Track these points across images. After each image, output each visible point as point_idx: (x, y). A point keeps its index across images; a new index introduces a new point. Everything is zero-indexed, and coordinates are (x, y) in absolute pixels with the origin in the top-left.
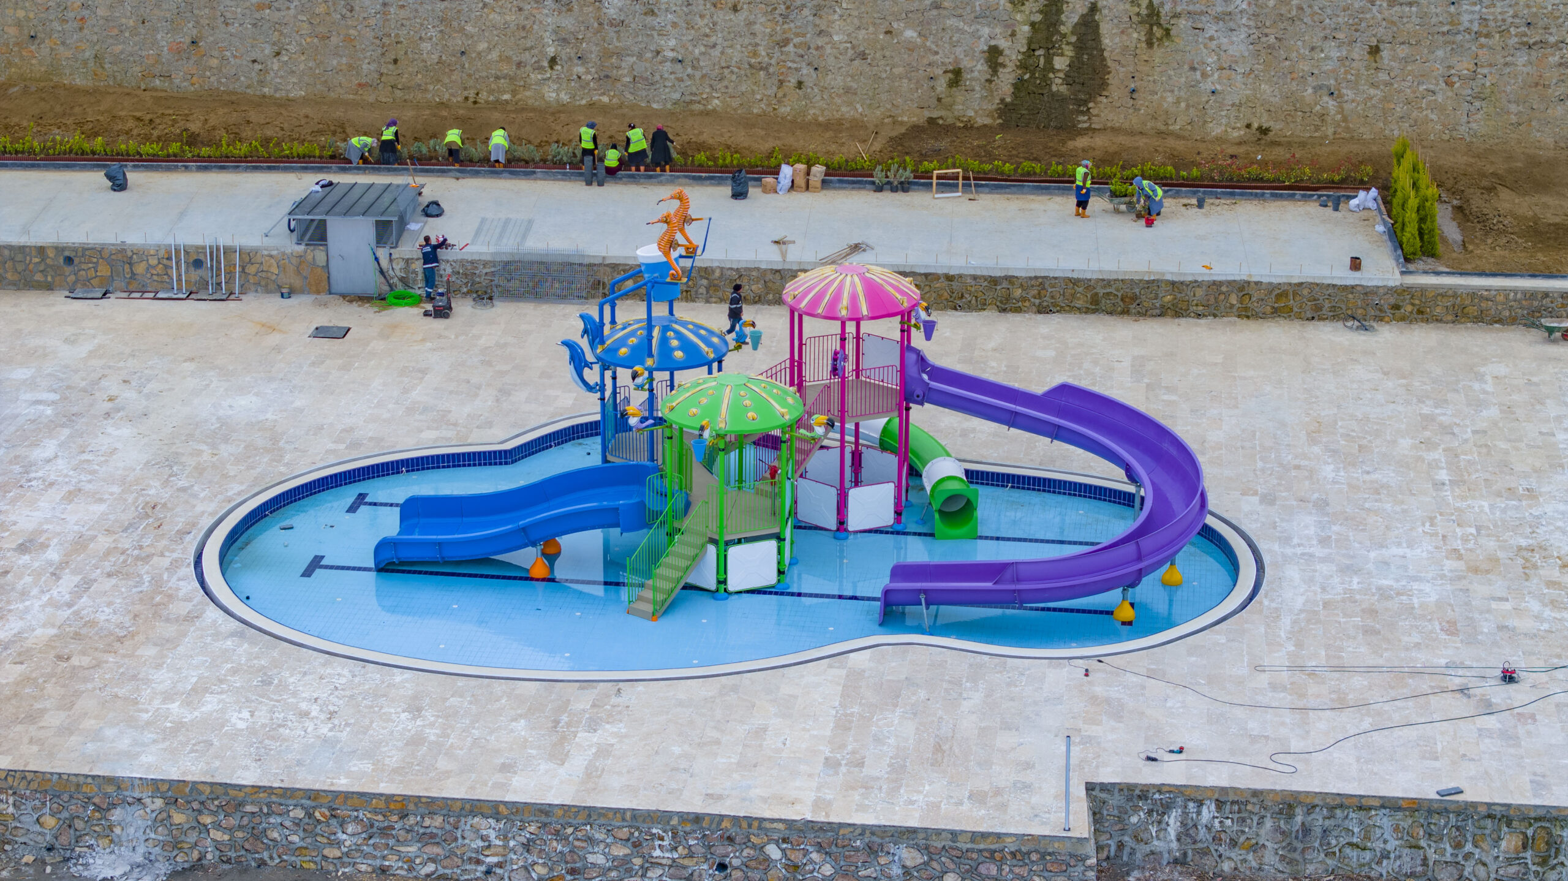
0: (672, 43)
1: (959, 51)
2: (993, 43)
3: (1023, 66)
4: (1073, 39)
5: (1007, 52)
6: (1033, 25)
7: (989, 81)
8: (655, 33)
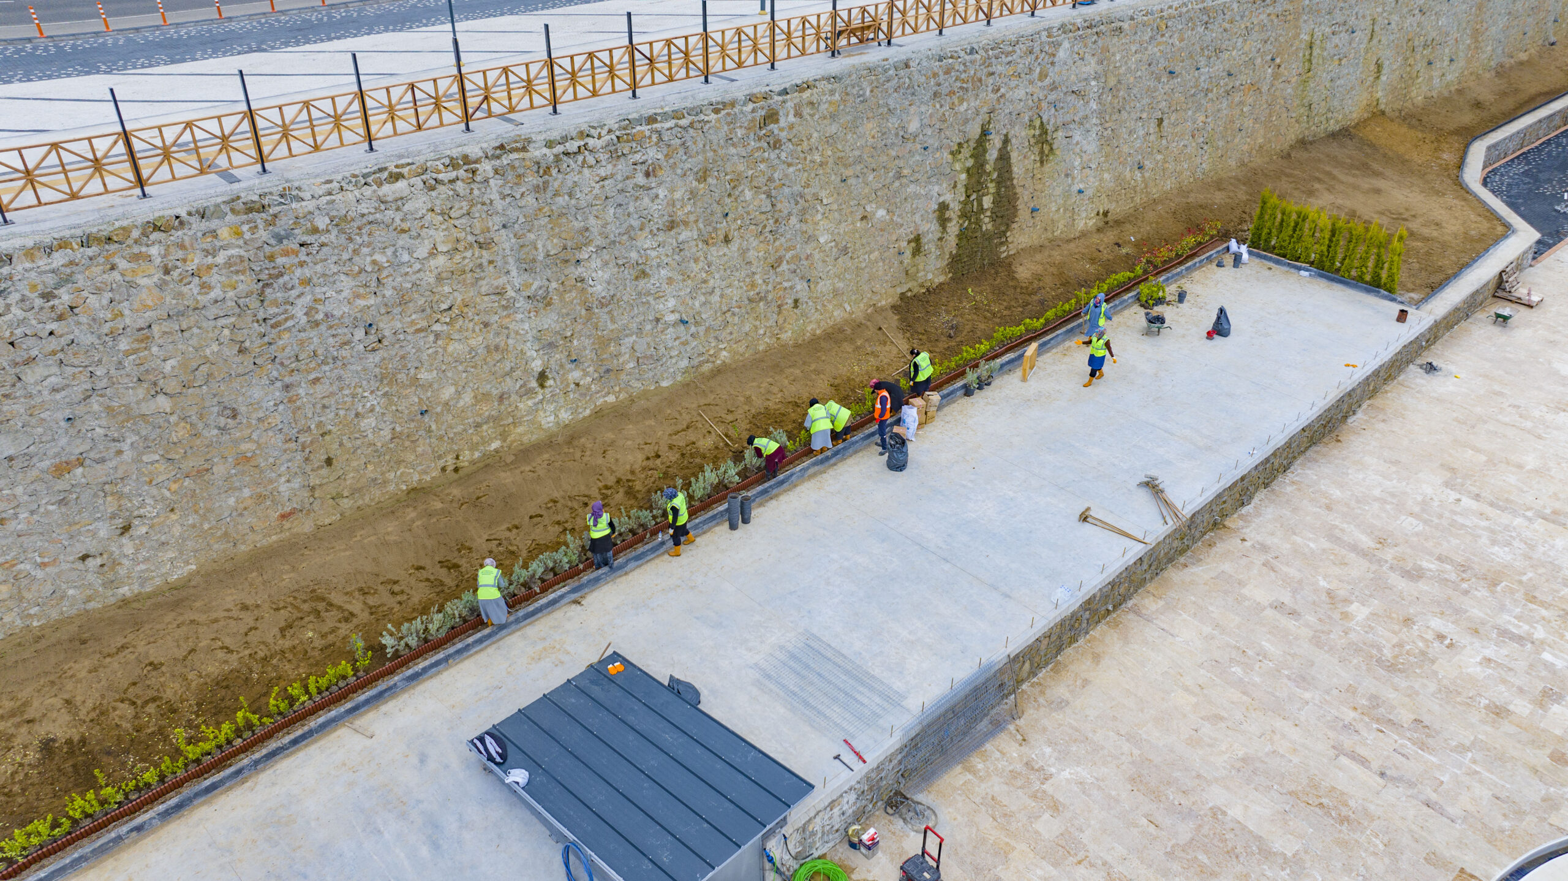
0: (671, 303)
1: (917, 218)
2: (941, 200)
3: (964, 215)
4: (995, 175)
5: (951, 206)
6: (968, 170)
7: (940, 239)
8: (651, 299)
